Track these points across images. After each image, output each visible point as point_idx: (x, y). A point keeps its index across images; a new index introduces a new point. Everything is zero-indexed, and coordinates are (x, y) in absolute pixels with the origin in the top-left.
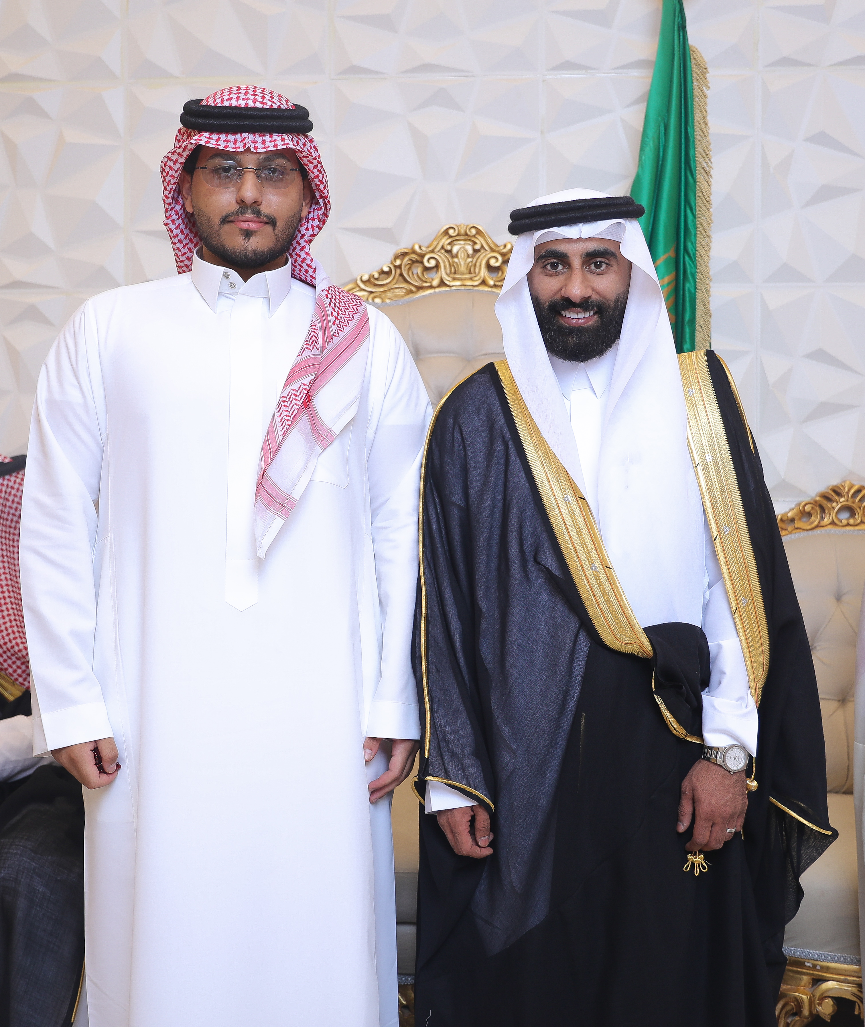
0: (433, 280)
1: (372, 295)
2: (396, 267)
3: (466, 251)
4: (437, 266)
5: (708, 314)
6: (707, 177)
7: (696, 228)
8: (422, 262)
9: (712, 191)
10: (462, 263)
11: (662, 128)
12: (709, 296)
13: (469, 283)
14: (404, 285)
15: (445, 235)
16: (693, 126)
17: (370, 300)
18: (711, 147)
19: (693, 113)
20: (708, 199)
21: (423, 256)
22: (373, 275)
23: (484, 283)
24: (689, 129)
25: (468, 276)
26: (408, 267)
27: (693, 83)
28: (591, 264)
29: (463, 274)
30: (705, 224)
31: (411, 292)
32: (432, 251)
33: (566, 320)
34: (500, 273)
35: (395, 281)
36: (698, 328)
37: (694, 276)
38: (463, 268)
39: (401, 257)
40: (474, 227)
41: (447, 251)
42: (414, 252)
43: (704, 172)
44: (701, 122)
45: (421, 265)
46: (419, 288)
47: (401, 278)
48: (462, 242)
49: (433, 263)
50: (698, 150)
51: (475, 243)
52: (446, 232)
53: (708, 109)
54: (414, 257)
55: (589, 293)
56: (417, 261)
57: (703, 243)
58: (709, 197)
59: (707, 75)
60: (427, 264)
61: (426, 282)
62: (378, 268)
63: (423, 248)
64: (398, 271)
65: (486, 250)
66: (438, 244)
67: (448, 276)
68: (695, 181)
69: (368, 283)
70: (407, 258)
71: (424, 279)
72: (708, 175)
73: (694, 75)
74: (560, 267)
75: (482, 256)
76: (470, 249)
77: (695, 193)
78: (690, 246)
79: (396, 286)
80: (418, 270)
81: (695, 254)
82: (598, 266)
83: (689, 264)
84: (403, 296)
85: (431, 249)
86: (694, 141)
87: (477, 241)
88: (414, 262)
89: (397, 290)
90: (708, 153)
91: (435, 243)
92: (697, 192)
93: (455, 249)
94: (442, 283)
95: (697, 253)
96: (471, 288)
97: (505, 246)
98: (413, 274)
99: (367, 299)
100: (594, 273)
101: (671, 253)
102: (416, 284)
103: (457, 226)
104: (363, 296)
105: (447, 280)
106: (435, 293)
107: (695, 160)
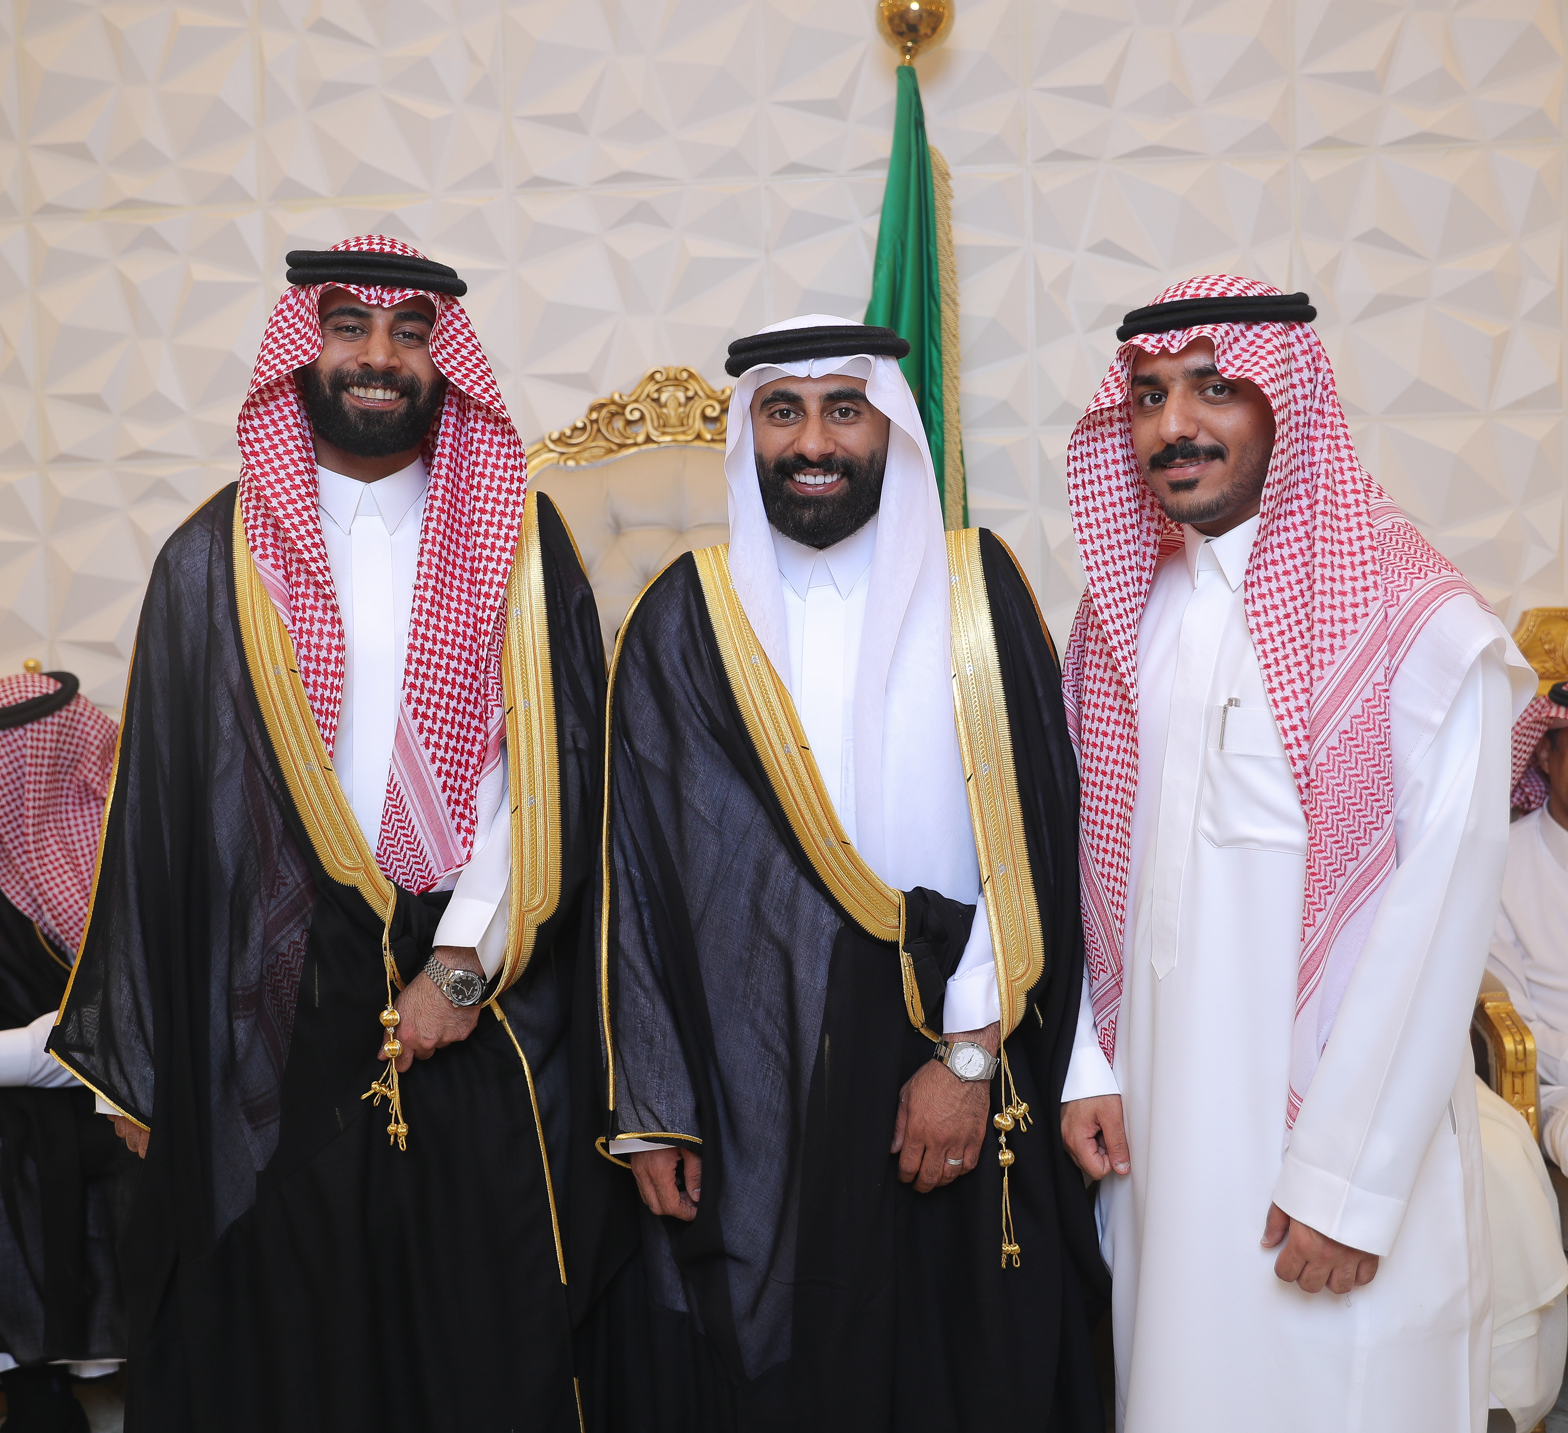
0: (637, 434)
1: (564, 457)
2: (592, 422)
3: (677, 398)
4: (642, 418)
6: (953, 306)
7: (942, 368)
8: (623, 414)
9: (959, 323)
10: (672, 413)
11: (899, 247)
13: (681, 438)
14: (603, 443)
15: (651, 381)
16: (936, 244)
17: (562, 463)
18: (956, 269)
19: (935, 229)
20: (955, 333)
21: (624, 407)
22: (564, 434)
23: (699, 437)
25: (681, 429)
26: (607, 421)
27: (933, 191)
29: (674, 427)
31: (611, 451)
32: (636, 401)
34: (718, 425)
35: (590, 439)
38: (673, 420)
39: (598, 409)
40: (685, 370)
41: (654, 400)
42: (613, 402)
43: (949, 299)
44: (944, 239)
45: (623, 418)
46: (621, 446)
47: (599, 435)
48: (671, 388)
49: (637, 415)
50: (943, 274)
51: (687, 389)
52: (652, 377)
53: (951, 223)
54: (613, 408)
56: (617, 413)
57: (951, 385)
58: (955, 330)
59: (951, 183)
60: (630, 417)
61: (628, 438)
62: (571, 425)
63: (625, 398)
64: (595, 427)
65: (700, 397)
66: (642, 392)
67: (656, 429)
68: (940, 312)
69: (559, 443)
70: (604, 412)
71: (626, 435)
72: (955, 304)
73: (936, 182)
75: (696, 405)
76: (681, 396)
77: (940, 326)
78: (935, 389)
79: (593, 444)
80: (619, 424)
81: (941, 400)
83: (935, 411)
84: (601, 457)
85: (634, 398)
86: (937, 263)
87: (689, 387)
88: (613, 415)
89: (595, 450)
90: (953, 276)
91: (639, 391)
93: (664, 397)
94: (649, 440)
96: (684, 444)
97: (723, 392)
98: (613, 429)
99: (558, 462)
102: (617, 441)
103: (665, 369)
104: (553, 458)
105: (654, 434)
106: (640, 451)
107: (939, 285)
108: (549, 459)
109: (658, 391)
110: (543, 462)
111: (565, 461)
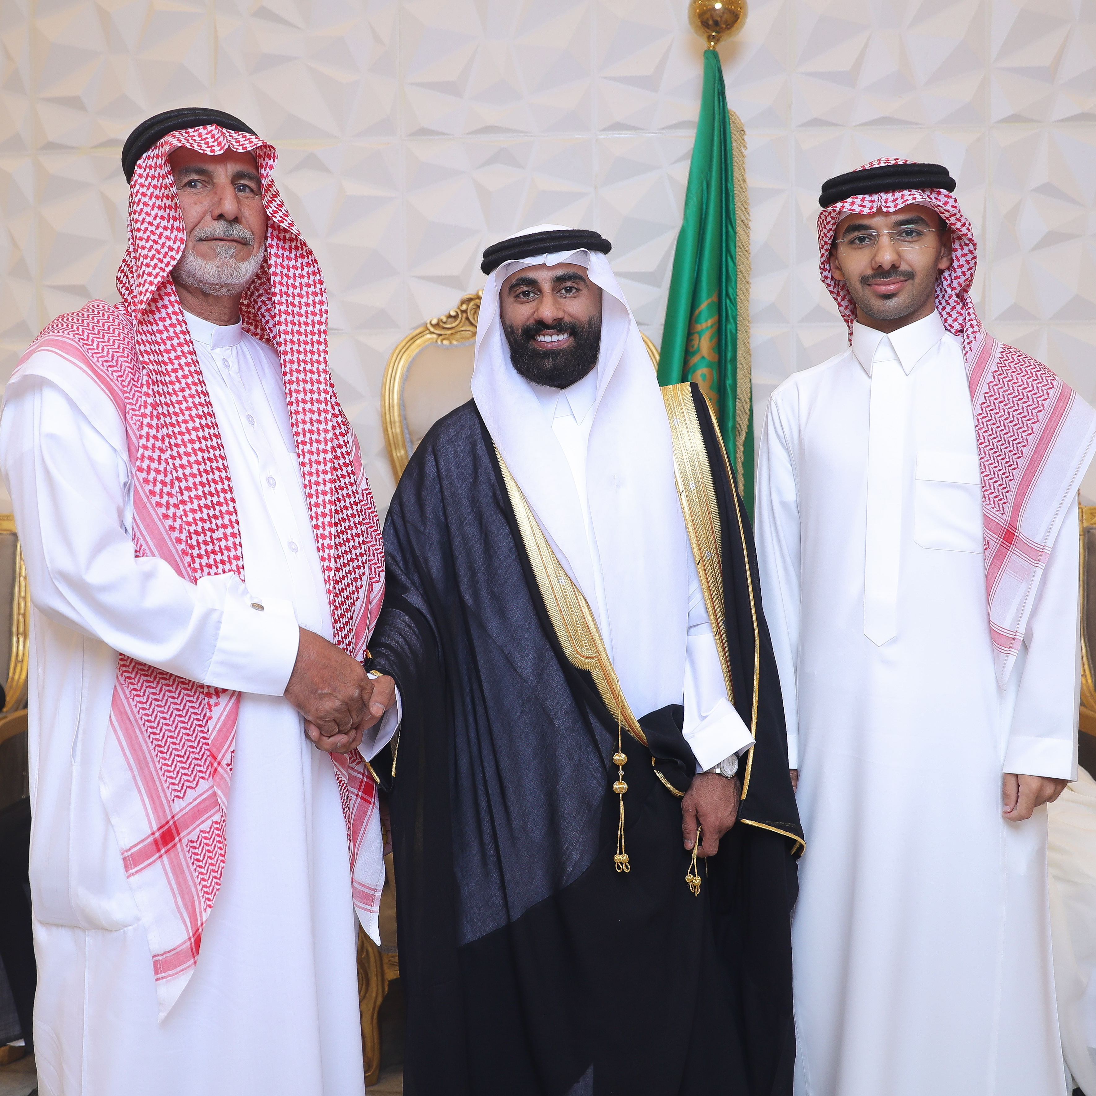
1: (441, 338)
2: (463, 312)
5: (749, 353)
6: (745, 229)
7: (736, 275)
9: (750, 242)
11: (705, 184)
12: (749, 337)
16: (733, 182)
17: (439, 342)
18: (749, 202)
19: (732, 171)
20: (747, 249)
22: (442, 320)
24: (729, 185)
27: (731, 143)
30: (744, 272)
35: (461, 325)
36: (739, 366)
37: (735, 318)
39: (467, 302)
43: (742, 224)
44: (740, 179)
47: (468, 322)
50: (738, 205)
53: (746, 167)
57: (743, 288)
58: (747, 247)
59: (745, 137)
62: (447, 313)
64: (464, 315)
68: (735, 233)
69: (437, 327)
70: (472, 303)
72: (746, 227)
73: (733, 136)
77: (735, 244)
78: (731, 291)
79: (463, 329)
81: (735, 299)
83: (730, 307)
84: (469, 338)
86: (733, 196)
89: (463, 332)
90: (746, 207)
92: (737, 242)
95: (737, 297)
99: (437, 341)
101: (714, 298)
104: (433, 338)
107: (735, 214)
108: (430, 339)
110: (426, 341)
111: (442, 341)
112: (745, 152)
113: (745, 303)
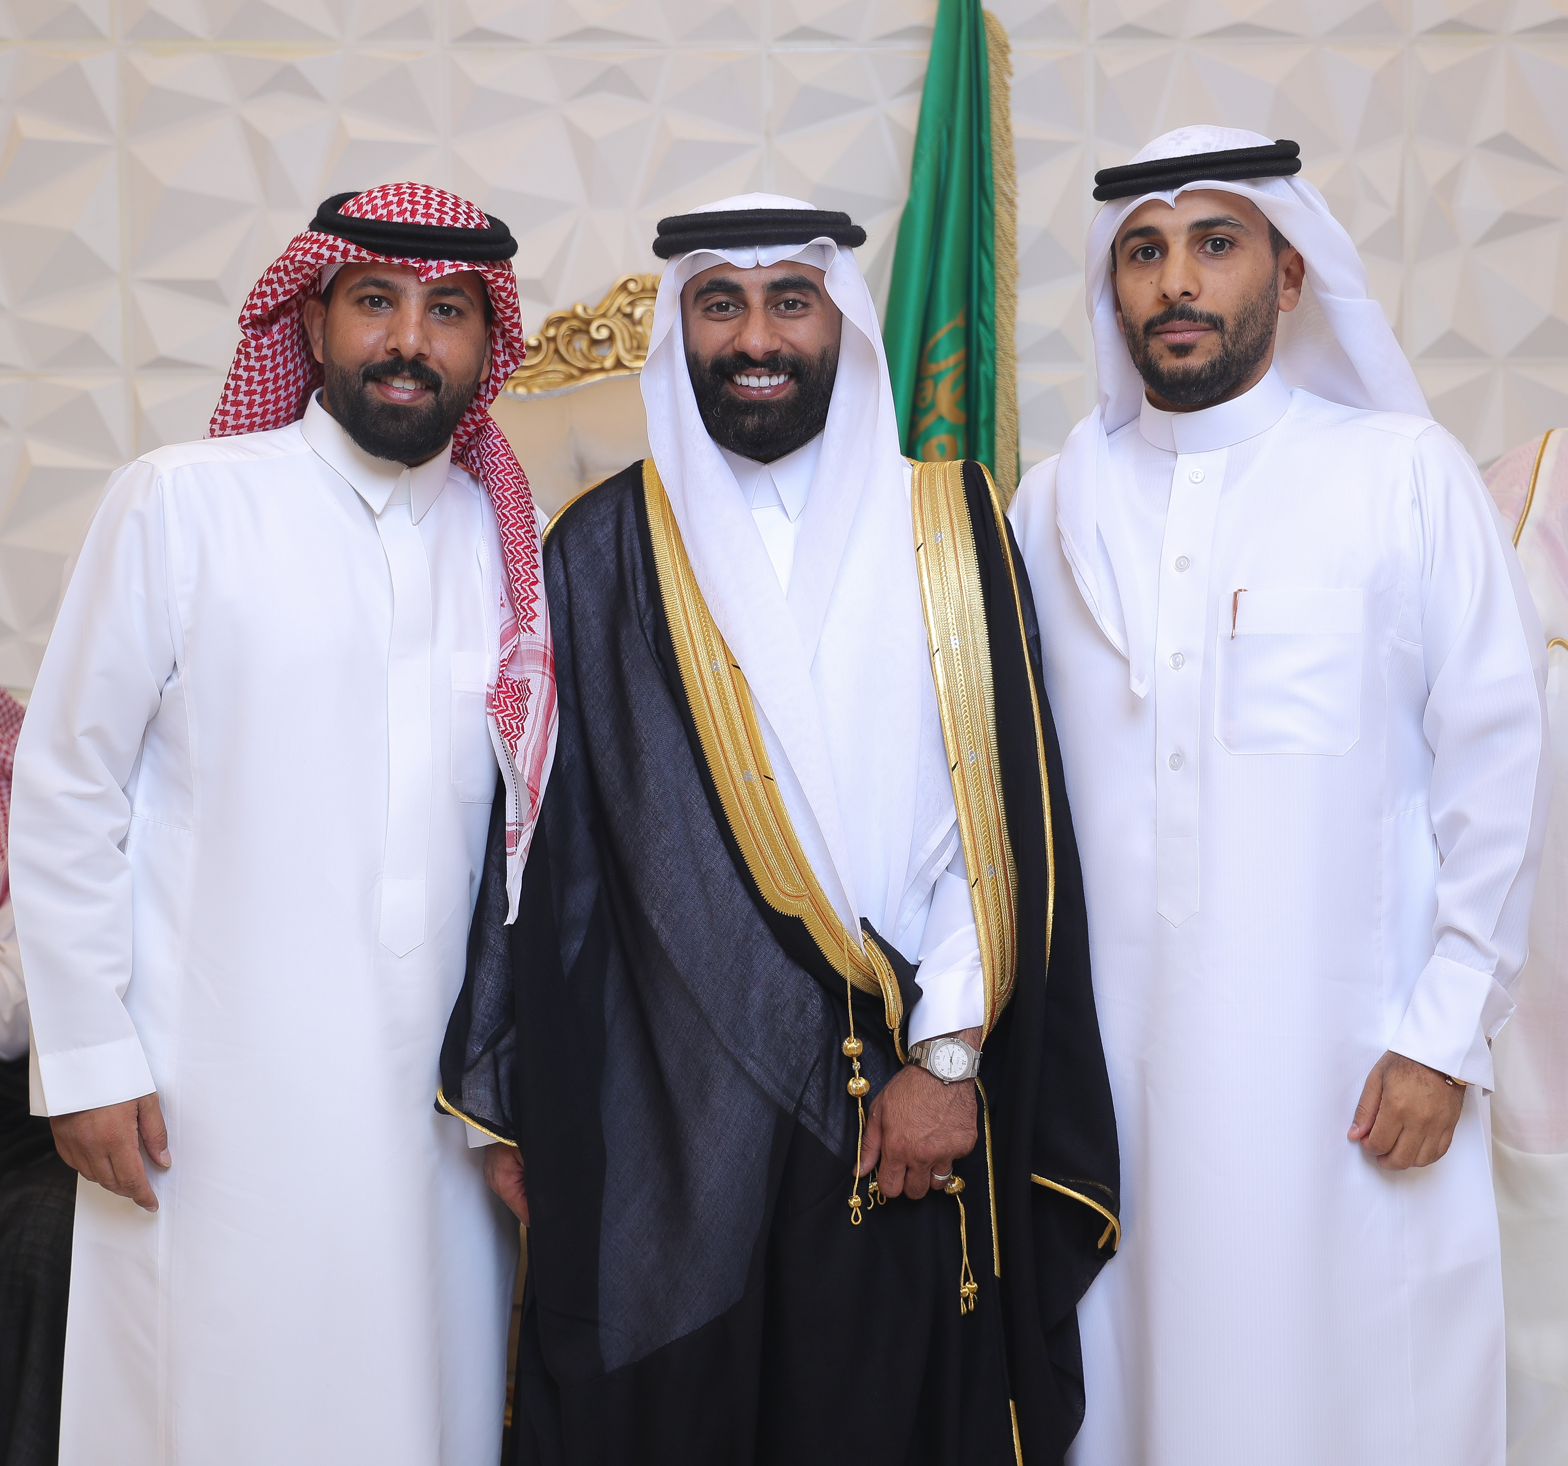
0: (604, 358)
2: (549, 339)
4: (611, 338)
5: (1014, 410)
6: (1009, 208)
7: (994, 282)
8: (588, 332)
9: (1017, 230)
11: (944, 134)
12: (1014, 386)
14: (561, 367)
15: (622, 292)
16: (989, 131)
18: (1015, 162)
19: (989, 113)
20: (1011, 241)
21: (588, 322)
24: (984, 137)
26: (567, 339)
27: (987, 67)
28: (781, 303)
30: (1008, 279)
31: (571, 377)
32: (604, 315)
33: (741, 390)
35: (547, 361)
36: (998, 431)
37: (992, 353)
39: (556, 324)
41: (625, 315)
42: (575, 316)
43: (1005, 200)
44: (1001, 126)
45: (587, 335)
46: (585, 371)
47: (556, 357)
49: (604, 334)
50: (998, 168)
52: (624, 287)
53: (1010, 105)
54: (575, 323)
55: (776, 345)
56: (580, 331)
57: (1005, 304)
58: (1012, 238)
59: (1011, 57)
60: (595, 335)
61: (593, 362)
63: (590, 311)
64: (552, 346)
66: (612, 305)
67: (628, 351)
68: (993, 214)
70: (564, 327)
71: (592, 359)
72: (1011, 205)
73: (991, 55)
74: (732, 308)
77: (993, 232)
78: (986, 310)
79: (550, 368)
80: (582, 343)
81: (993, 322)
82: (791, 305)
83: (985, 335)
84: (558, 384)
85: (601, 312)
86: (990, 155)
88: (574, 331)
89: (551, 376)
90: (1011, 172)
91: (607, 303)
92: (997, 229)
93: (638, 312)
94: (619, 364)
95: (996, 320)
98: (574, 350)
100: (784, 317)
101: (959, 321)
102: (580, 365)
103: (641, 277)
105: (626, 359)
106: (608, 379)
107: (992, 183)
109: (632, 304)
111: (515, 387)
112: (1011, 82)
113: (1009, 328)
